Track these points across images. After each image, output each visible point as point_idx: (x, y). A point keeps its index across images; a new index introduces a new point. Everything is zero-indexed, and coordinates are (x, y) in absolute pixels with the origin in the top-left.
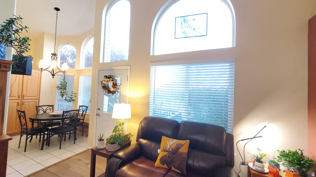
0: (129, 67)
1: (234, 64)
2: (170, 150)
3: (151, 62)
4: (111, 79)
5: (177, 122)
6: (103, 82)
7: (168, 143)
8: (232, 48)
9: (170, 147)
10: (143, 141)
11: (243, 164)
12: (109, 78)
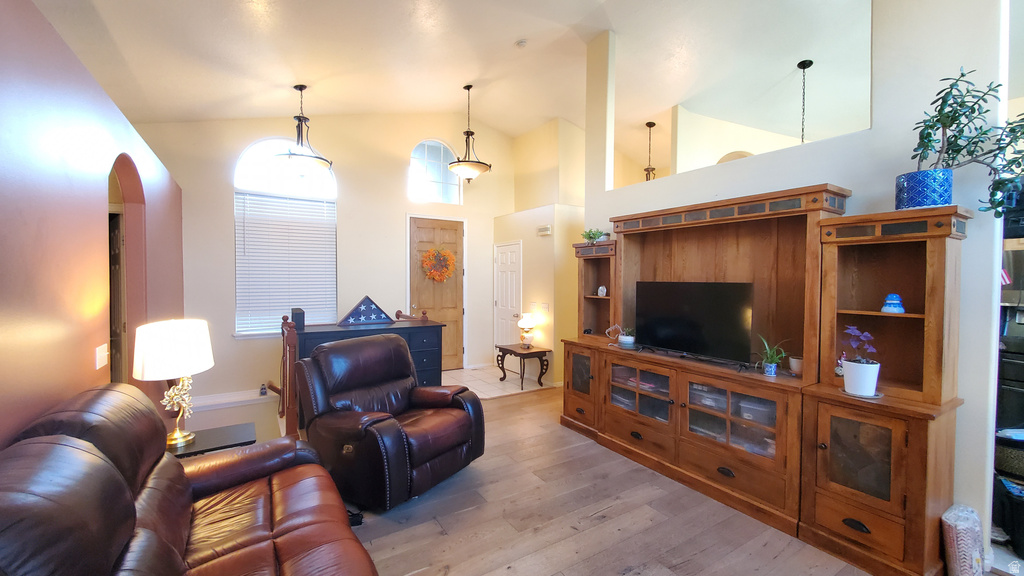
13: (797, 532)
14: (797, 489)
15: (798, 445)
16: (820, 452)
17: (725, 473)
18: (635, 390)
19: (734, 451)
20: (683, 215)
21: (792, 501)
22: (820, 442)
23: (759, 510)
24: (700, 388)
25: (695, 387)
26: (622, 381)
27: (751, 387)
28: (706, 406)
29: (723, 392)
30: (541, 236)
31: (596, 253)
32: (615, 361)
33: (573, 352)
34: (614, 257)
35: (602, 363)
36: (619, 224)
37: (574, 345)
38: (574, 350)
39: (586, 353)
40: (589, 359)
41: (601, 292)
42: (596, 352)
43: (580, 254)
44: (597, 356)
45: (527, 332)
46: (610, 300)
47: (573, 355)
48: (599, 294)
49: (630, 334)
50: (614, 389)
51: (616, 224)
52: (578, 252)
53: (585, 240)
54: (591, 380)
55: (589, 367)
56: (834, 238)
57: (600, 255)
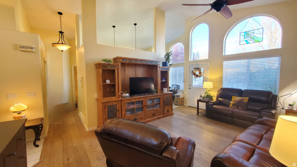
0: (209, 62)
1: (280, 57)
2: (238, 101)
3: (224, 59)
4: (198, 70)
5: (241, 90)
6: (194, 71)
7: (236, 99)
8: (281, 48)
9: (238, 100)
10: (220, 99)
11: (283, 109)
12: (197, 69)
15: (163, 103)
16: (165, 103)
17: (154, 115)
18: (134, 108)
19: (155, 110)
21: (162, 112)
22: (165, 101)
25: (147, 100)
26: (129, 107)
27: (156, 96)
28: (149, 104)
29: (153, 99)
30: (21, 51)
31: (110, 67)
32: (128, 102)
33: (108, 105)
34: (117, 70)
35: (123, 104)
36: (120, 59)
37: (109, 102)
38: (108, 104)
39: (115, 103)
40: (116, 105)
41: (108, 82)
42: (119, 102)
43: (101, 67)
44: (120, 103)
45: (19, 113)
46: (115, 84)
47: (108, 106)
48: (107, 82)
49: (127, 93)
50: (127, 110)
51: (119, 59)
52: (100, 66)
53: (104, 62)
54: (117, 112)
55: (116, 108)
56: (161, 70)
57: (112, 68)
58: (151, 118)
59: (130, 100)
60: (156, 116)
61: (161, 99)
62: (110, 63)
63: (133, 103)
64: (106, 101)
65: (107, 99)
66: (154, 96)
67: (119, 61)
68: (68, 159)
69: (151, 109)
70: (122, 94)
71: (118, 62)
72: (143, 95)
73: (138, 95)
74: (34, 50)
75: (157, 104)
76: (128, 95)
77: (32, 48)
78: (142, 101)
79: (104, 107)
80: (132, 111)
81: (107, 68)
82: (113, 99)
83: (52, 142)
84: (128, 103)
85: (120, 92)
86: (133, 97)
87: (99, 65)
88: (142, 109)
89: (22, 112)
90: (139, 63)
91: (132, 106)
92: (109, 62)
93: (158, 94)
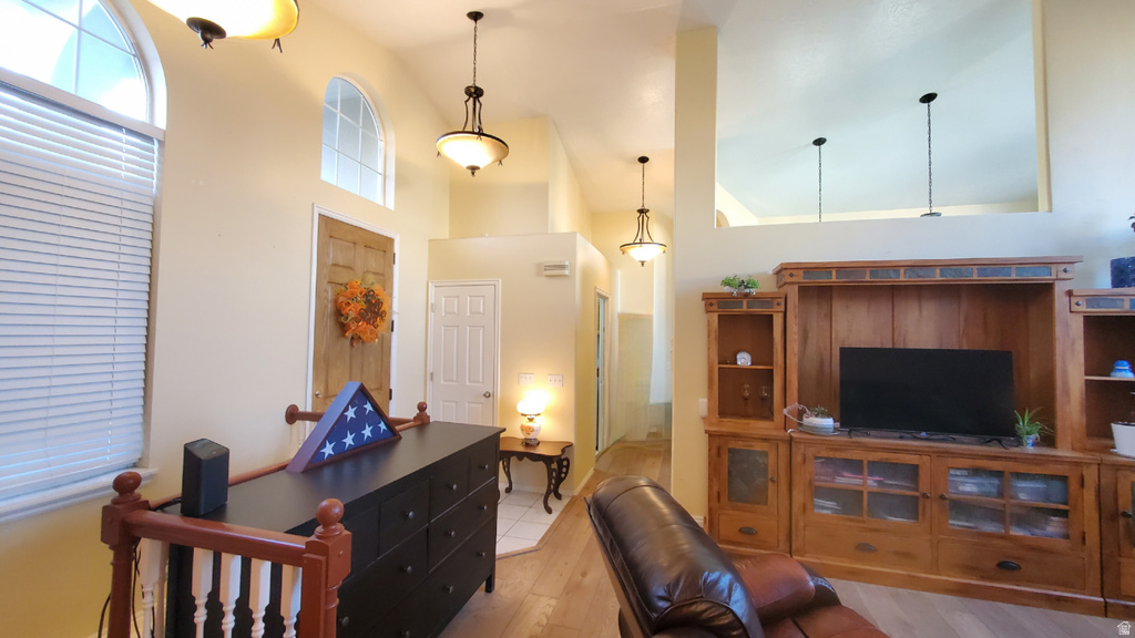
13: (1105, 611)
14: (1098, 565)
15: (1096, 516)
16: (1122, 521)
17: (1006, 567)
18: (861, 489)
19: (1015, 539)
20: (902, 270)
21: (1093, 577)
22: (1121, 510)
23: (1059, 599)
24: (958, 473)
25: (952, 472)
26: (828, 479)
27: (1037, 464)
28: (964, 493)
29: (999, 474)
30: (548, 276)
31: (748, 307)
32: (824, 453)
33: (730, 446)
34: (781, 315)
35: (798, 459)
36: (794, 272)
37: (735, 436)
38: (732, 444)
39: (759, 447)
40: (765, 454)
41: (744, 360)
42: (780, 443)
43: (715, 307)
44: (783, 449)
45: (531, 420)
46: (772, 370)
47: (730, 451)
48: (739, 363)
49: (829, 416)
50: (819, 492)
51: (789, 272)
52: (711, 305)
53: (727, 289)
54: (770, 484)
55: (766, 466)
56: (1083, 308)
57: (757, 310)
58: (983, 578)
59: (836, 450)
60: (1031, 581)
61: (1074, 485)
62: (748, 290)
63: (855, 466)
64: (723, 429)
65: (731, 425)
66: (1014, 459)
67: (789, 280)
68: (584, 575)
69: (990, 528)
70: (800, 414)
71: (786, 283)
72: (921, 439)
73: (897, 435)
74: (567, 272)
75: (1038, 509)
76: (828, 422)
77: (563, 267)
78: (915, 468)
79: (714, 451)
80: (850, 501)
81: (736, 311)
82: (759, 427)
83: (578, 515)
84: (829, 461)
85: (794, 405)
86: (855, 439)
87: (709, 301)
88: (912, 507)
89: (536, 418)
90: (903, 278)
91: (847, 480)
92: (746, 287)
93: (1063, 452)
